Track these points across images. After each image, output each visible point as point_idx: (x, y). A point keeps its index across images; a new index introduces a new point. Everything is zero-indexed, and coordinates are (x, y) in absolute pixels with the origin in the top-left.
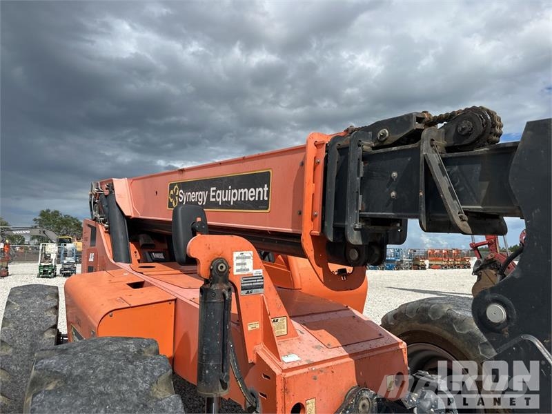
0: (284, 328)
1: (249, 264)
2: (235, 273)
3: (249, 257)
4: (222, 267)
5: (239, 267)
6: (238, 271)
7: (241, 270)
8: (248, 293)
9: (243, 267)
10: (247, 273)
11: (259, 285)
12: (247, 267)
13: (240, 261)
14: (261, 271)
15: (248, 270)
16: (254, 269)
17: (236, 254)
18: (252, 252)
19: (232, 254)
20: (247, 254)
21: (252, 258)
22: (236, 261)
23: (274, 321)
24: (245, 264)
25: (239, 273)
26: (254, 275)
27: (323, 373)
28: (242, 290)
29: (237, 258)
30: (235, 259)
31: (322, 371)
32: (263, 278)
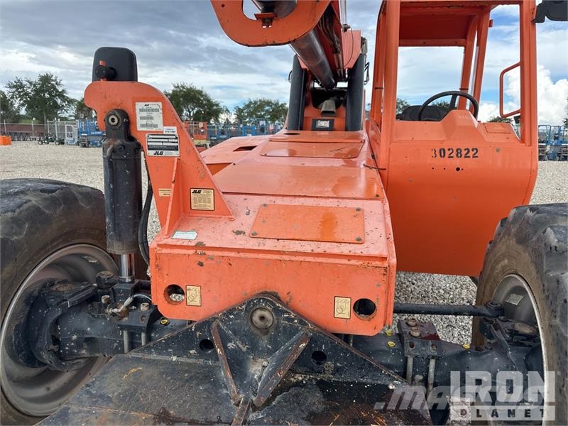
0: (210, 202)
1: (158, 119)
2: (139, 129)
3: (157, 110)
4: (113, 120)
5: (144, 122)
6: (142, 126)
7: (146, 125)
8: (157, 153)
9: (149, 122)
10: (154, 129)
11: (172, 147)
12: (154, 122)
13: (145, 114)
14: (175, 128)
15: (156, 126)
16: (164, 125)
17: (139, 105)
18: (160, 104)
19: (134, 106)
20: (153, 105)
21: (161, 111)
22: (139, 115)
23: (195, 192)
24: (152, 118)
25: (145, 129)
26: (165, 133)
27: (214, 262)
28: (149, 149)
29: (141, 110)
30: (137, 111)
31: (212, 259)
32: (176, 138)
